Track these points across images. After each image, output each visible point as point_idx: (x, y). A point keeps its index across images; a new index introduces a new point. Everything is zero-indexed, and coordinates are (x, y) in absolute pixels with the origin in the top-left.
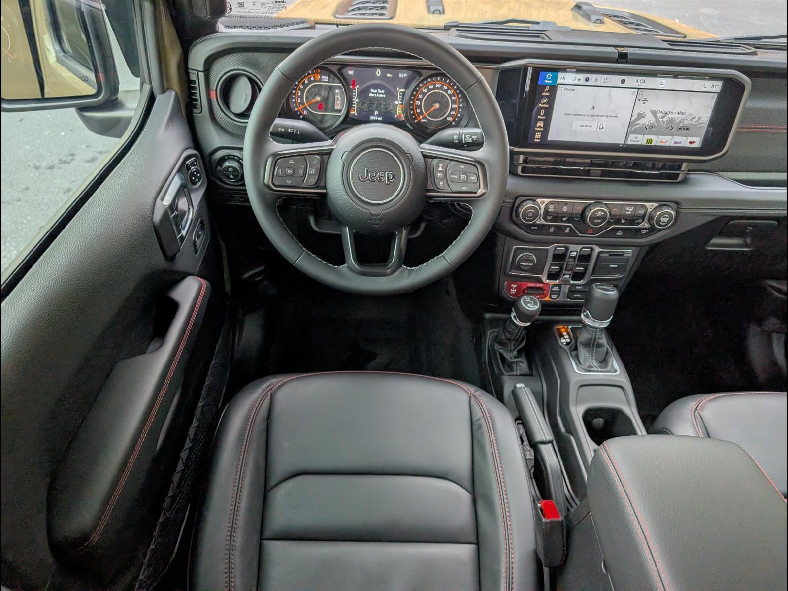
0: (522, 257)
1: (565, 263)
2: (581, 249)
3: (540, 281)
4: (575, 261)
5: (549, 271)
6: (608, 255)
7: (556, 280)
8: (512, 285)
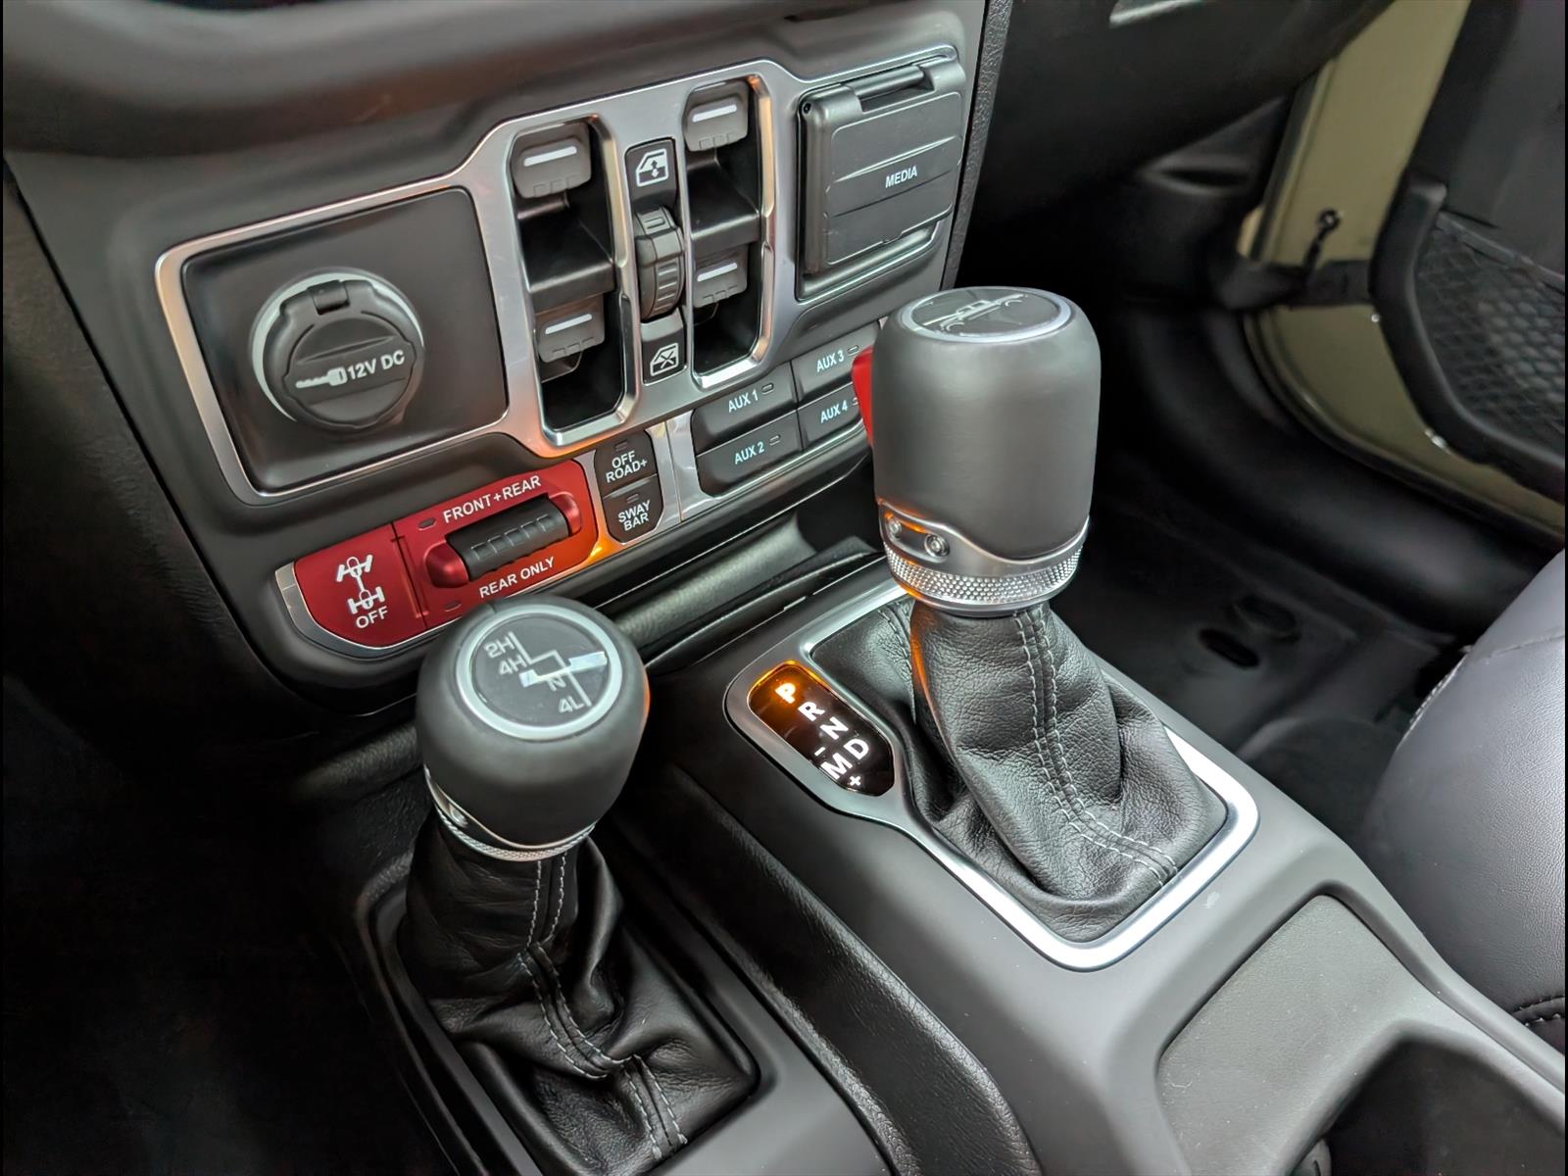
0: (282, 320)
1: (625, 263)
2: (685, 120)
3: (507, 459)
4: (678, 222)
5: (542, 366)
6: (852, 106)
7: (607, 407)
8: (341, 572)
